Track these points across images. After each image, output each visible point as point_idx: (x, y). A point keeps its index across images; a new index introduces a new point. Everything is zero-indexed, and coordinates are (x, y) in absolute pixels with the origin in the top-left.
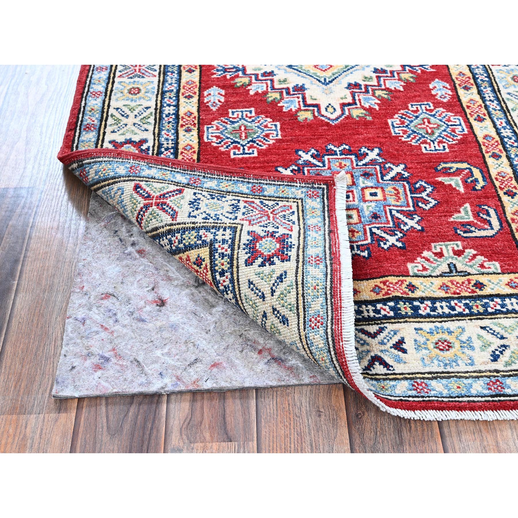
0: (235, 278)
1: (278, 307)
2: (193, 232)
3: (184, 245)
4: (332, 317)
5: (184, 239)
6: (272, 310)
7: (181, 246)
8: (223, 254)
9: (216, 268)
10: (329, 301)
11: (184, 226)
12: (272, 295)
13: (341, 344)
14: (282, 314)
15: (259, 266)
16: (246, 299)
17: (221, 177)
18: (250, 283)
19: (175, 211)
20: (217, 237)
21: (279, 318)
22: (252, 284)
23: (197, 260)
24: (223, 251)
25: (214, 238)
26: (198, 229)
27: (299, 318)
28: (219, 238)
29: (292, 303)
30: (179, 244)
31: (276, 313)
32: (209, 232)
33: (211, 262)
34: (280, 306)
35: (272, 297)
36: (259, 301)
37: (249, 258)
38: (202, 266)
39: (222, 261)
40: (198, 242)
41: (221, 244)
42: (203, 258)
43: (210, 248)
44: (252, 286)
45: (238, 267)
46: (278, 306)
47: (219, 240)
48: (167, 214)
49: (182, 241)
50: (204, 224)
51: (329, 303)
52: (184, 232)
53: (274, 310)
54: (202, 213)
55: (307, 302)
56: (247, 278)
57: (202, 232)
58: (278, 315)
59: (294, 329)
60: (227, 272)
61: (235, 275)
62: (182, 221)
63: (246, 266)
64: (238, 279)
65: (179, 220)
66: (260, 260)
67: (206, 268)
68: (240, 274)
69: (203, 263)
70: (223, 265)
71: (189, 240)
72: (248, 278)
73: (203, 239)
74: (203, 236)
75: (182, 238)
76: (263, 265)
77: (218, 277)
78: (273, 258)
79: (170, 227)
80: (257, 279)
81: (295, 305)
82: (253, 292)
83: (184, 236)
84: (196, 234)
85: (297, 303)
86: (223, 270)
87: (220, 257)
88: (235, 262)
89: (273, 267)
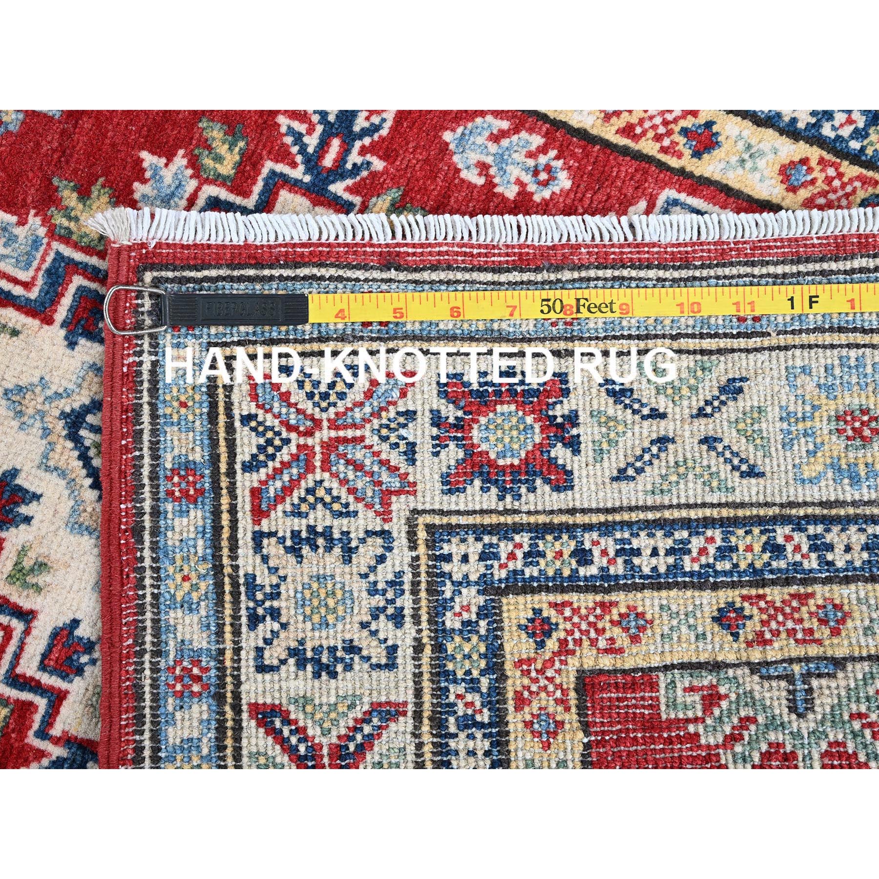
0: (602, 518)
1: (697, 403)
2: (450, 647)
3: (483, 673)
4: (746, 264)
5: (468, 672)
6: (703, 421)
7: (485, 682)
8: (527, 555)
9: (566, 573)
10: (697, 274)
11: (426, 676)
12: (663, 416)
13: (816, 241)
14: (716, 393)
15: (576, 451)
16: (662, 491)
17: (148, 599)
18: (621, 476)
19: (369, 713)
20: (473, 577)
21: (723, 403)
22: (625, 470)
23: (533, 635)
24: (519, 554)
25: (477, 583)
26: (440, 634)
27: (733, 351)
28: (475, 568)
29: (692, 364)
30: (478, 690)
31: (709, 410)
32: (452, 599)
33: (548, 590)
34: (694, 398)
35: (670, 416)
36: (673, 452)
37: (547, 481)
38: (554, 621)
39: (550, 555)
40: (483, 632)
41: (496, 564)
42: (530, 615)
43: (505, 592)
44: (631, 472)
45: (572, 511)
46: (694, 403)
47: (482, 570)
48: (379, 736)
49: (472, 680)
50: (424, 618)
51: (705, 273)
52: (447, 673)
53: (701, 413)
54: (374, 633)
55: (694, 327)
56: (608, 486)
57: (451, 621)
58: (716, 403)
59: (759, 364)
60: (582, 543)
61: (595, 519)
62: (411, 684)
63: (572, 488)
64: (607, 511)
65: (404, 694)
66: (560, 453)
67: (558, 607)
68: (594, 506)
69: (545, 614)
70: (560, 554)
71: (475, 657)
72: (607, 481)
73: (474, 617)
74: (466, 616)
75: (463, 680)
76: (574, 444)
77: (593, 570)
78: (555, 417)
79: (426, 721)
80: (613, 458)
81: (699, 357)
82: (648, 469)
83: (460, 674)
84: (458, 639)
85: (695, 352)
86: (573, 554)
87: (538, 563)
88: (557, 520)
89: (583, 417)
